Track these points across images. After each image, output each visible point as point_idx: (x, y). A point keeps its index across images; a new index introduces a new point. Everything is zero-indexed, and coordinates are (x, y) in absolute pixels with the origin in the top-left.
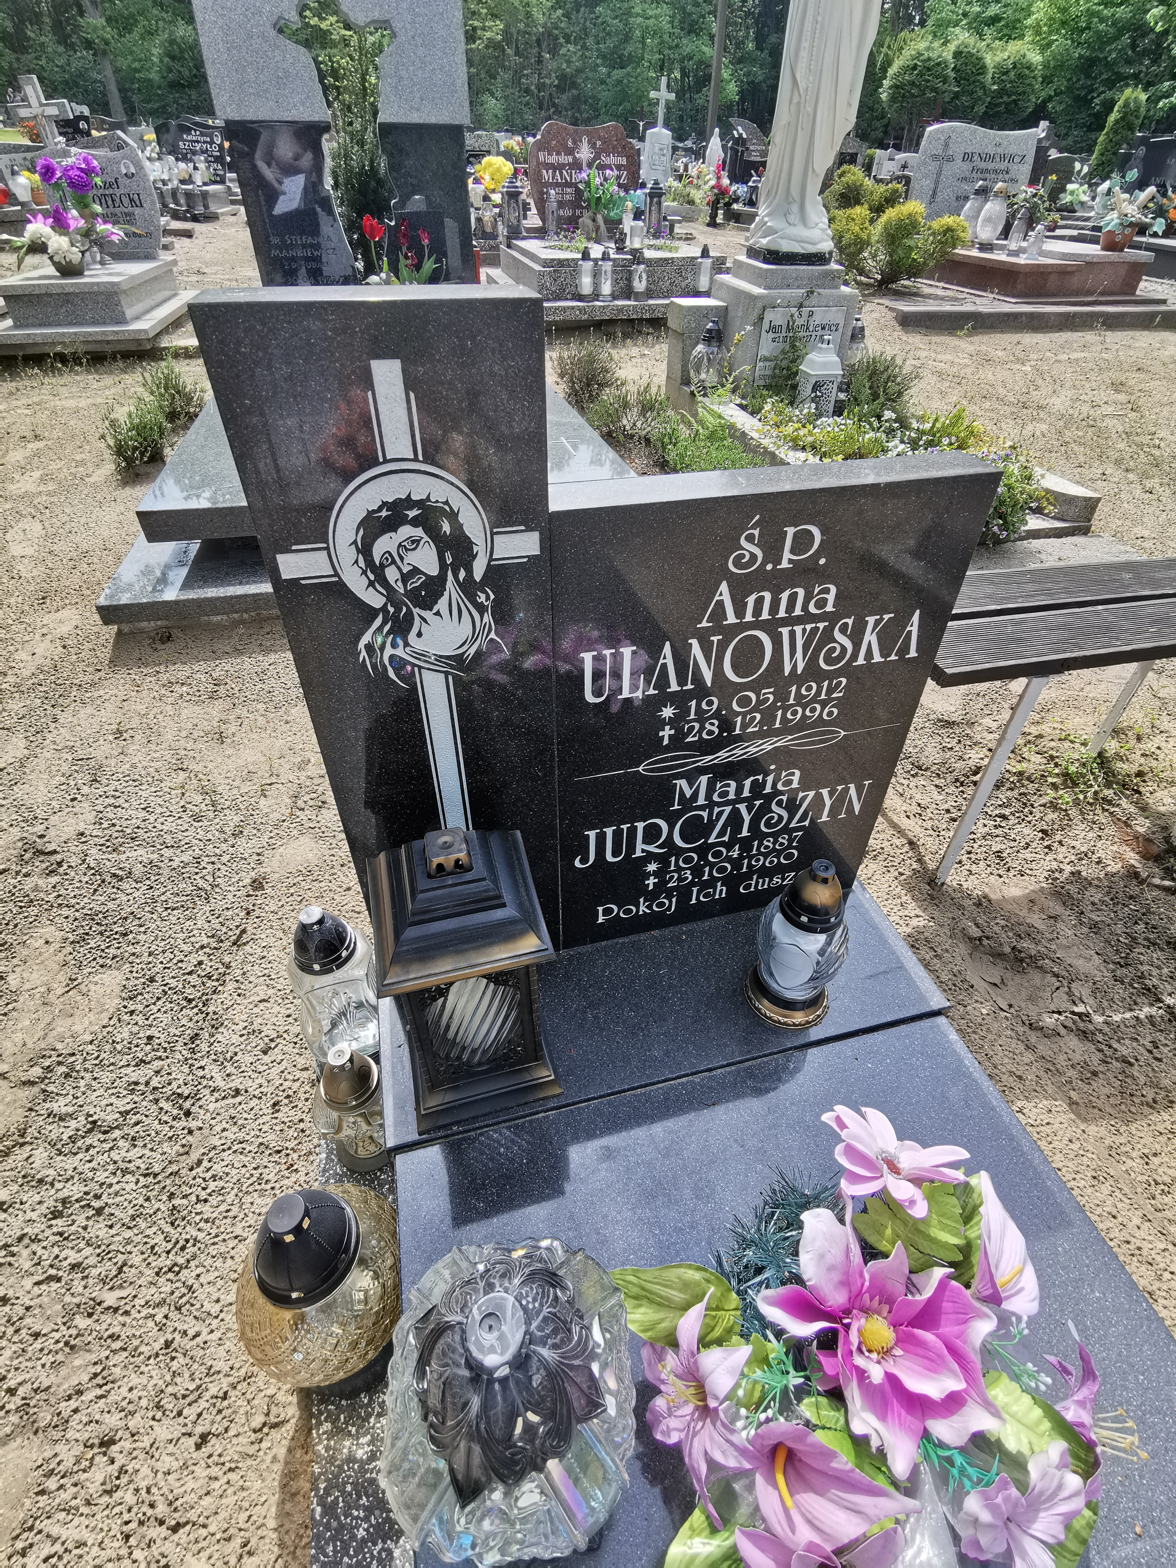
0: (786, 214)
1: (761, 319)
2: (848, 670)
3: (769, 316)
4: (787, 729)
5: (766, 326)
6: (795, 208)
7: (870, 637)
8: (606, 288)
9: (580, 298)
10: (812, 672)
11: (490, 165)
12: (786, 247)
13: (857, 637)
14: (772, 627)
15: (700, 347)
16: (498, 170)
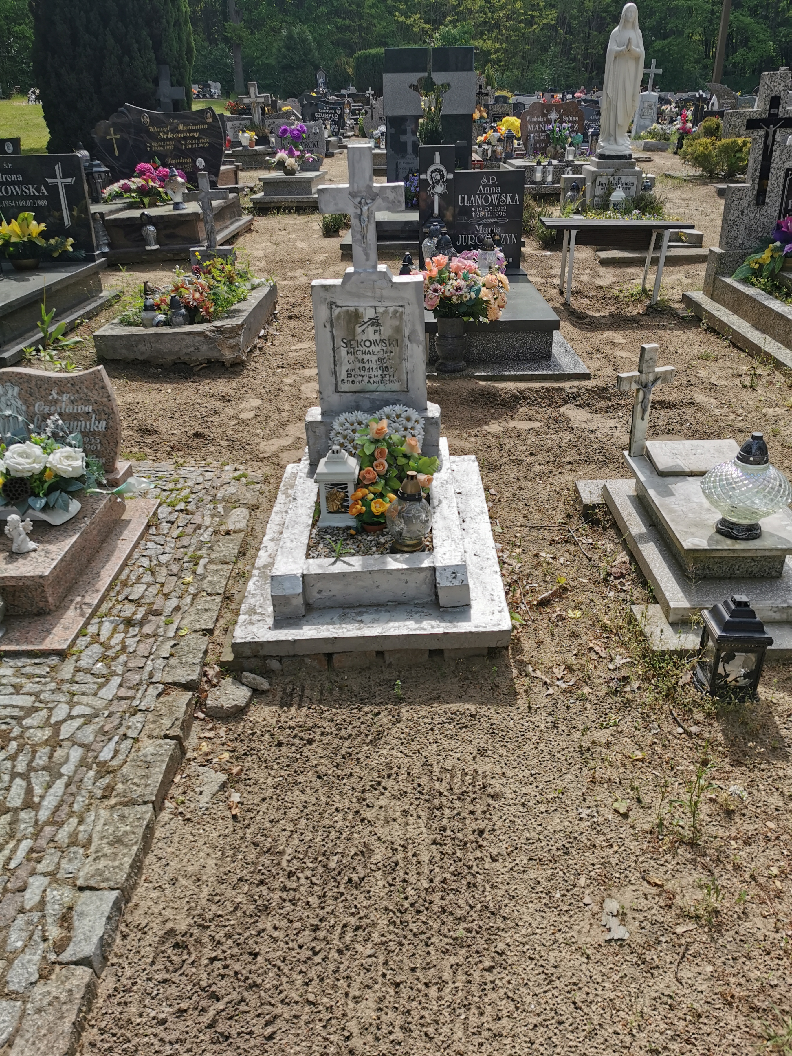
0: (609, 140)
1: (595, 180)
2: (506, 205)
3: (599, 179)
4: (495, 217)
5: (598, 183)
6: (612, 138)
7: (509, 199)
8: (549, 179)
9: (535, 183)
10: (499, 205)
11: (507, 121)
12: (607, 153)
13: (506, 198)
14: (490, 194)
15: (569, 193)
16: (512, 124)
